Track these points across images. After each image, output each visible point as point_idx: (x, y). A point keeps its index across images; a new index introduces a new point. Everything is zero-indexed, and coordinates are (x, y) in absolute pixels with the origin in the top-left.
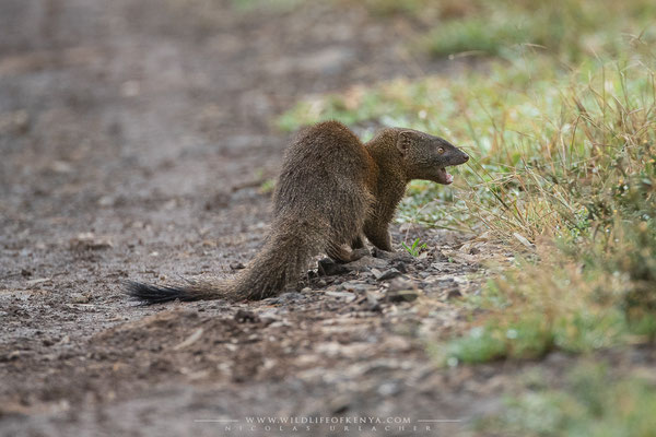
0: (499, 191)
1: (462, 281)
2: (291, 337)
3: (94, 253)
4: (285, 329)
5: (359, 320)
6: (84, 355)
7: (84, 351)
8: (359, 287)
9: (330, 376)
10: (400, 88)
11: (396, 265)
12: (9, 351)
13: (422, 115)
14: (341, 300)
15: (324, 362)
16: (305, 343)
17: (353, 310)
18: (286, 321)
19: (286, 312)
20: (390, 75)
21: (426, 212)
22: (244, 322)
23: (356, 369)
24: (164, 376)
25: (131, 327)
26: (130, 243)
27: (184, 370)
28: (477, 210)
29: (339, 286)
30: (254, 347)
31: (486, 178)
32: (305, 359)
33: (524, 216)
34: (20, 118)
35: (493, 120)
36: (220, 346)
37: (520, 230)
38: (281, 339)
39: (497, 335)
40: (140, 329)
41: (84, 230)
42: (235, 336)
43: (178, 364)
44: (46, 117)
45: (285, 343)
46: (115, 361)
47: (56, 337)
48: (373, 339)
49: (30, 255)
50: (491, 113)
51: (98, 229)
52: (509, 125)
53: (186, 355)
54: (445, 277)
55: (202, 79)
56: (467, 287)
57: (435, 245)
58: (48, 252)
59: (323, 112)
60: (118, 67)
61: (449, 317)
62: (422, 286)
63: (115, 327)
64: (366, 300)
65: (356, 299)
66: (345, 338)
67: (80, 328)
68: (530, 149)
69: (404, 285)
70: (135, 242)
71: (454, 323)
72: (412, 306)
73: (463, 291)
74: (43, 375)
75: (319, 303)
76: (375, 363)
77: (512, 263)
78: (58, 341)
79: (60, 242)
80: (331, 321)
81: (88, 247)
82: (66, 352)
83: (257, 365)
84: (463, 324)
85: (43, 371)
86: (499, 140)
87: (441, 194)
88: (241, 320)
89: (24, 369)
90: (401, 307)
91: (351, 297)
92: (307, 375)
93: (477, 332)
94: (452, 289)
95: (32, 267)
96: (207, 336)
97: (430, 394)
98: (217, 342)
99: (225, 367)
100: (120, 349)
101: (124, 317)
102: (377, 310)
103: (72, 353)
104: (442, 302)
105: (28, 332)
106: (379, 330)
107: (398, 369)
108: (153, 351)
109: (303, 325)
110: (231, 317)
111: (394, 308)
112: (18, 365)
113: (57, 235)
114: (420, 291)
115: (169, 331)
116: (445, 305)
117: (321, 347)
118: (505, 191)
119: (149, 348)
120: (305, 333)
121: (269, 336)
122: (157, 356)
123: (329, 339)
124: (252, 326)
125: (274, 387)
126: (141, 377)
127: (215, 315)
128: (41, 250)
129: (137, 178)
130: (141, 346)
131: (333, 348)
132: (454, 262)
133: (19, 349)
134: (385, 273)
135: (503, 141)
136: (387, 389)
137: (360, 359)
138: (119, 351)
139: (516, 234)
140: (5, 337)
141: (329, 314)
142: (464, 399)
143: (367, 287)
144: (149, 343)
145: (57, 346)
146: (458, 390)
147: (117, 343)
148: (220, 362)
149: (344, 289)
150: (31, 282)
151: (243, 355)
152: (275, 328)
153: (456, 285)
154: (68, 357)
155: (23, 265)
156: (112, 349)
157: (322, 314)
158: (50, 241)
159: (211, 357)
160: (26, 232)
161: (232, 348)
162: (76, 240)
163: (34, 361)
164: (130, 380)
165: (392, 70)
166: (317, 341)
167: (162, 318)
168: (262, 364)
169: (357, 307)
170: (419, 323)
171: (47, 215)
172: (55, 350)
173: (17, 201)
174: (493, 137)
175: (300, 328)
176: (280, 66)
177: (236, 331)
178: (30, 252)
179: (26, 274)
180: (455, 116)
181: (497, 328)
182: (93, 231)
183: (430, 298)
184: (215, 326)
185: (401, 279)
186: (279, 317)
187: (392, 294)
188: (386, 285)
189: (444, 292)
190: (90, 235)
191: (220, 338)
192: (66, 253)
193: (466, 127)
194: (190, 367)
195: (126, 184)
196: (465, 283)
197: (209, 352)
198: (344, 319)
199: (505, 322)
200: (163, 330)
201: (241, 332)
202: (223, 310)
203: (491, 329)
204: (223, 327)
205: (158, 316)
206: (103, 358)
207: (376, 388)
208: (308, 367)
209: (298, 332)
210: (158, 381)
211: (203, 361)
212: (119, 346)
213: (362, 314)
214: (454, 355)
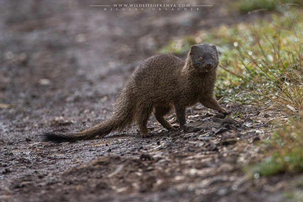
0: (278, 83)
1: (260, 132)
2: (171, 167)
3: (64, 127)
4: (167, 163)
5: (206, 156)
6: (61, 182)
7: (60, 180)
8: (206, 138)
9: (191, 187)
10: (225, 31)
11: (225, 125)
12: (21, 182)
13: (236, 44)
14: (196, 146)
15: (188, 179)
16: (178, 170)
17: (203, 150)
18: (167, 158)
19: (167, 153)
20: (218, 24)
21: (239, 96)
22: (145, 160)
23: (205, 182)
24: (103, 191)
25: (85, 166)
26: (83, 121)
27: (114, 187)
28: (267, 94)
29: (195, 138)
30: (151, 174)
31: (271, 76)
32: (178, 178)
33: (292, 96)
34: (23, 57)
35: (273, 45)
36: (132, 174)
37: (290, 104)
38: (165, 168)
39: (279, 160)
40: (89, 167)
41: (58, 115)
42: (141, 168)
43: (111, 184)
44: (36, 56)
45: (167, 171)
46: (76, 185)
47: (45, 173)
48: (214, 166)
49: (30, 130)
50: (272, 41)
51: (66, 115)
52: (283, 48)
53: (115, 179)
54: (251, 131)
55: (119, 32)
56: (263, 135)
57: (245, 113)
58: (39, 128)
59: (183, 46)
60: (73, 27)
61: (254, 151)
62: (239, 136)
63: (77, 166)
64: (210, 145)
65: (204, 144)
66: (199, 166)
67: (58, 168)
68: (294, 59)
69: (230, 136)
70: (86, 120)
71: (256, 155)
72: (234, 147)
73: (261, 138)
74: (39, 194)
75: (185, 148)
76: (215, 179)
77: (287, 121)
78: (46, 175)
79: (46, 122)
80: (191, 157)
81: (60, 125)
82: (50, 181)
83: (153, 183)
84: (261, 156)
85: (39, 192)
86: (277, 56)
87: (248, 86)
88: (143, 159)
89: (29, 191)
90: (228, 148)
91: (201, 144)
92: (180, 187)
93: (269, 159)
94: (255, 137)
95: (31, 136)
96: (126, 169)
97: (245, 193)
98: (131, 172)
99: (136, 185)
100: (80, 178)
101: (81, 161)
102: (216, 150)
103: (54, 182)
104: (250, 144)
105: (30, 171)
106: (217, 161)
107: (228, 181)
108: (98, 178)
109: (177, 160)
110: (138, 158)
111: (225, 149)
112: (25, 189)
113: (44, 119)
114: (238, 138)
115: (105, 167)
116: (252, 146)
117: (186, 172)
118: (282, 83)
119: (95, 177)
120: (177, 164)
121: (158, 167)
122: (99, 181)
123: (190, 167)
124: (149, 162)
125: (163, 194)
126: (92, 192)
127: (130, 157)
128: (35, 127)
129: (86, 86)
130: (91, 176)
131: (193, 171)
132: (256, 122)
133: (25, 181)
134: (219, 130)
135: (279, 56)
136: (222, 191)
137: (208, 176)
138: (79, 179)
139: (288, 106)
140: (18, 175)
141: (190, 153)
142: (264, 195)
143: (210, 138)
144: (95, 174)
145: (46, 178)
146: (261, 190)
147: (78, 175)
148: (133, 182)
149: (197, 140)
150: (31, 145)
151: (145, 177)
152: (161, 163)
153: (258, 134)
154: (52, 184)
155: (27, 136)
156: (75, 178)
157: (186, 154)
158: (40, 122)
159: (129, 180)
160: (27, 118)
161: (139, 174)
162: (54, 121)
163: (34, 187)
164: (85, 194)
165: (220, 21)
166: (184, 168)
167: (101, 160)
168: (155, 182)
169: (205, 149)
170: (238, 156)
171: (38, 108)
172: (45, 181)
173: (22, 101)
174: (274, 54)
175: (175, 162)
176: (160, 22)
177: (141, 165)
178: (30, 128)
179: (28, 140)
180: (253, 44)
181: (280, 156)
182: (63, 115)
183: (244, 142)
184: (130, 163)
185: (228, 133)
186: (164, 157)
187: (223, 141)
188: (220, 136)
189: (251, 139)
190: (61, 118)
191: (133, 169)
192: (49, 128)
193: (260, 49)
194: (117, 186)
195: (80, 89)
196: (262, 133)
197: (127, 177)
198: (198, 156)
199: (283, 152)
200: (102, 166)
201: (144, 166)
202: (134, 154)
203: (276, 157)
204: (134, 164)
205: (99, 159)
206: (71, 183)
207: (217, 192)
208: (180, 182)
209: (174, 164)
210: (100, 194)
211: (124, 182)
212: (79, 176)
213: (208, 152)
214: (257, 172)
